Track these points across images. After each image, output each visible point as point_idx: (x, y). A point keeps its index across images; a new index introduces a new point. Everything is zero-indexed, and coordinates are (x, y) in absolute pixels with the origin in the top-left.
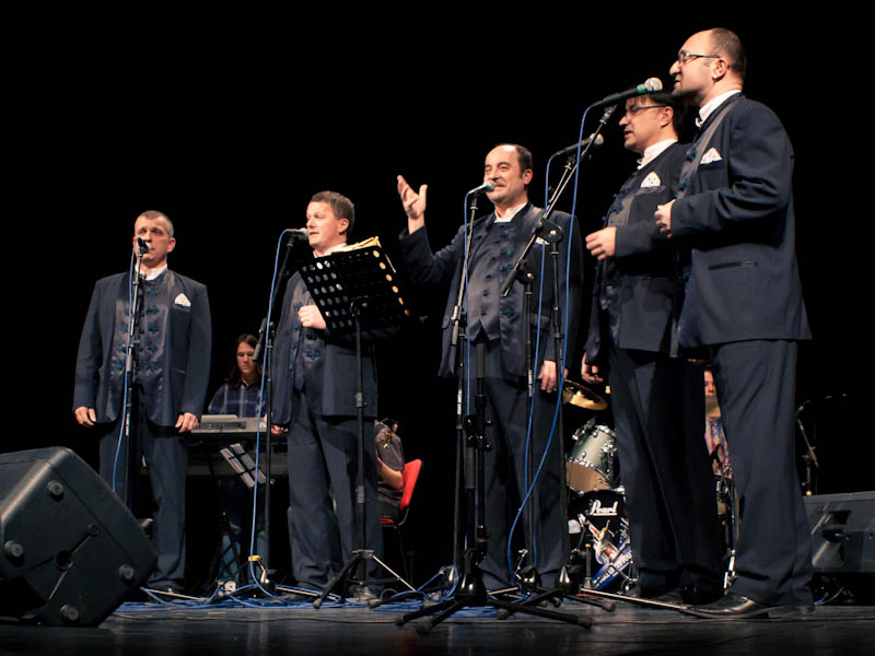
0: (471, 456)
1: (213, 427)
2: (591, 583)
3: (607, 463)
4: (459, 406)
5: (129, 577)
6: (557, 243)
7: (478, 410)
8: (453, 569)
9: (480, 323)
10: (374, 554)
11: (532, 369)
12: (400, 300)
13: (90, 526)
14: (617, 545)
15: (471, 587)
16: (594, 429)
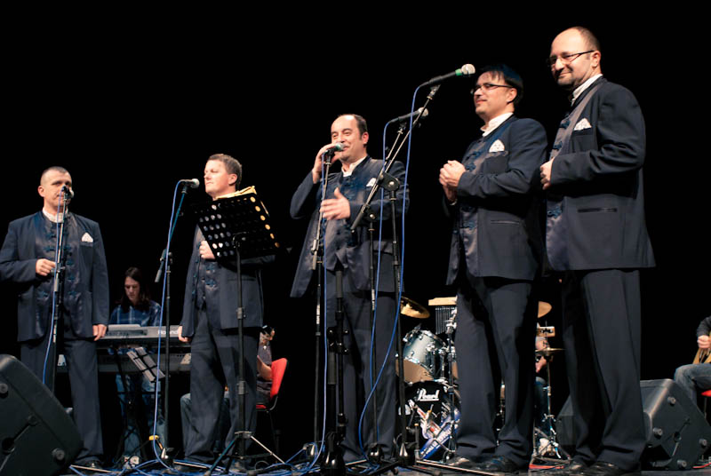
0: (332, 359)
1: (121, 334)
2: (420, 454)
3: (430, 360)
4: (318, 318)
5: (60, 458)
6: (395, 191)
7: (338, 323)
8: (314, 446)
9: (335, 255)
10: (252, 435)
11: (374, 288)
12: (272, 235)
13: (29, 417)
14: (439, 424)
15: (333, 462)
16: (420, 333)
